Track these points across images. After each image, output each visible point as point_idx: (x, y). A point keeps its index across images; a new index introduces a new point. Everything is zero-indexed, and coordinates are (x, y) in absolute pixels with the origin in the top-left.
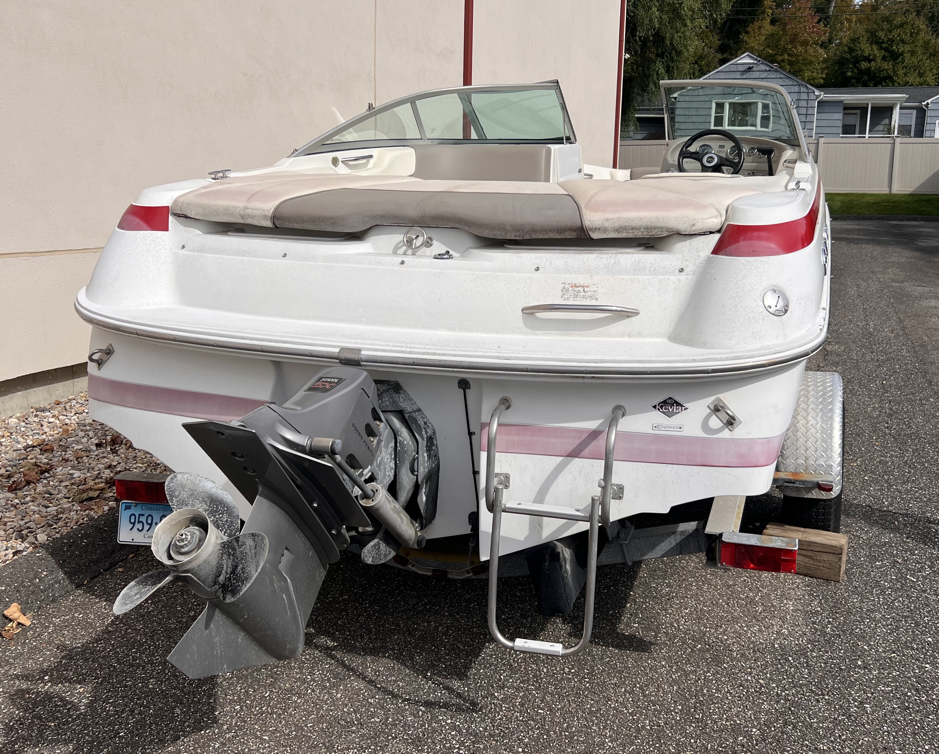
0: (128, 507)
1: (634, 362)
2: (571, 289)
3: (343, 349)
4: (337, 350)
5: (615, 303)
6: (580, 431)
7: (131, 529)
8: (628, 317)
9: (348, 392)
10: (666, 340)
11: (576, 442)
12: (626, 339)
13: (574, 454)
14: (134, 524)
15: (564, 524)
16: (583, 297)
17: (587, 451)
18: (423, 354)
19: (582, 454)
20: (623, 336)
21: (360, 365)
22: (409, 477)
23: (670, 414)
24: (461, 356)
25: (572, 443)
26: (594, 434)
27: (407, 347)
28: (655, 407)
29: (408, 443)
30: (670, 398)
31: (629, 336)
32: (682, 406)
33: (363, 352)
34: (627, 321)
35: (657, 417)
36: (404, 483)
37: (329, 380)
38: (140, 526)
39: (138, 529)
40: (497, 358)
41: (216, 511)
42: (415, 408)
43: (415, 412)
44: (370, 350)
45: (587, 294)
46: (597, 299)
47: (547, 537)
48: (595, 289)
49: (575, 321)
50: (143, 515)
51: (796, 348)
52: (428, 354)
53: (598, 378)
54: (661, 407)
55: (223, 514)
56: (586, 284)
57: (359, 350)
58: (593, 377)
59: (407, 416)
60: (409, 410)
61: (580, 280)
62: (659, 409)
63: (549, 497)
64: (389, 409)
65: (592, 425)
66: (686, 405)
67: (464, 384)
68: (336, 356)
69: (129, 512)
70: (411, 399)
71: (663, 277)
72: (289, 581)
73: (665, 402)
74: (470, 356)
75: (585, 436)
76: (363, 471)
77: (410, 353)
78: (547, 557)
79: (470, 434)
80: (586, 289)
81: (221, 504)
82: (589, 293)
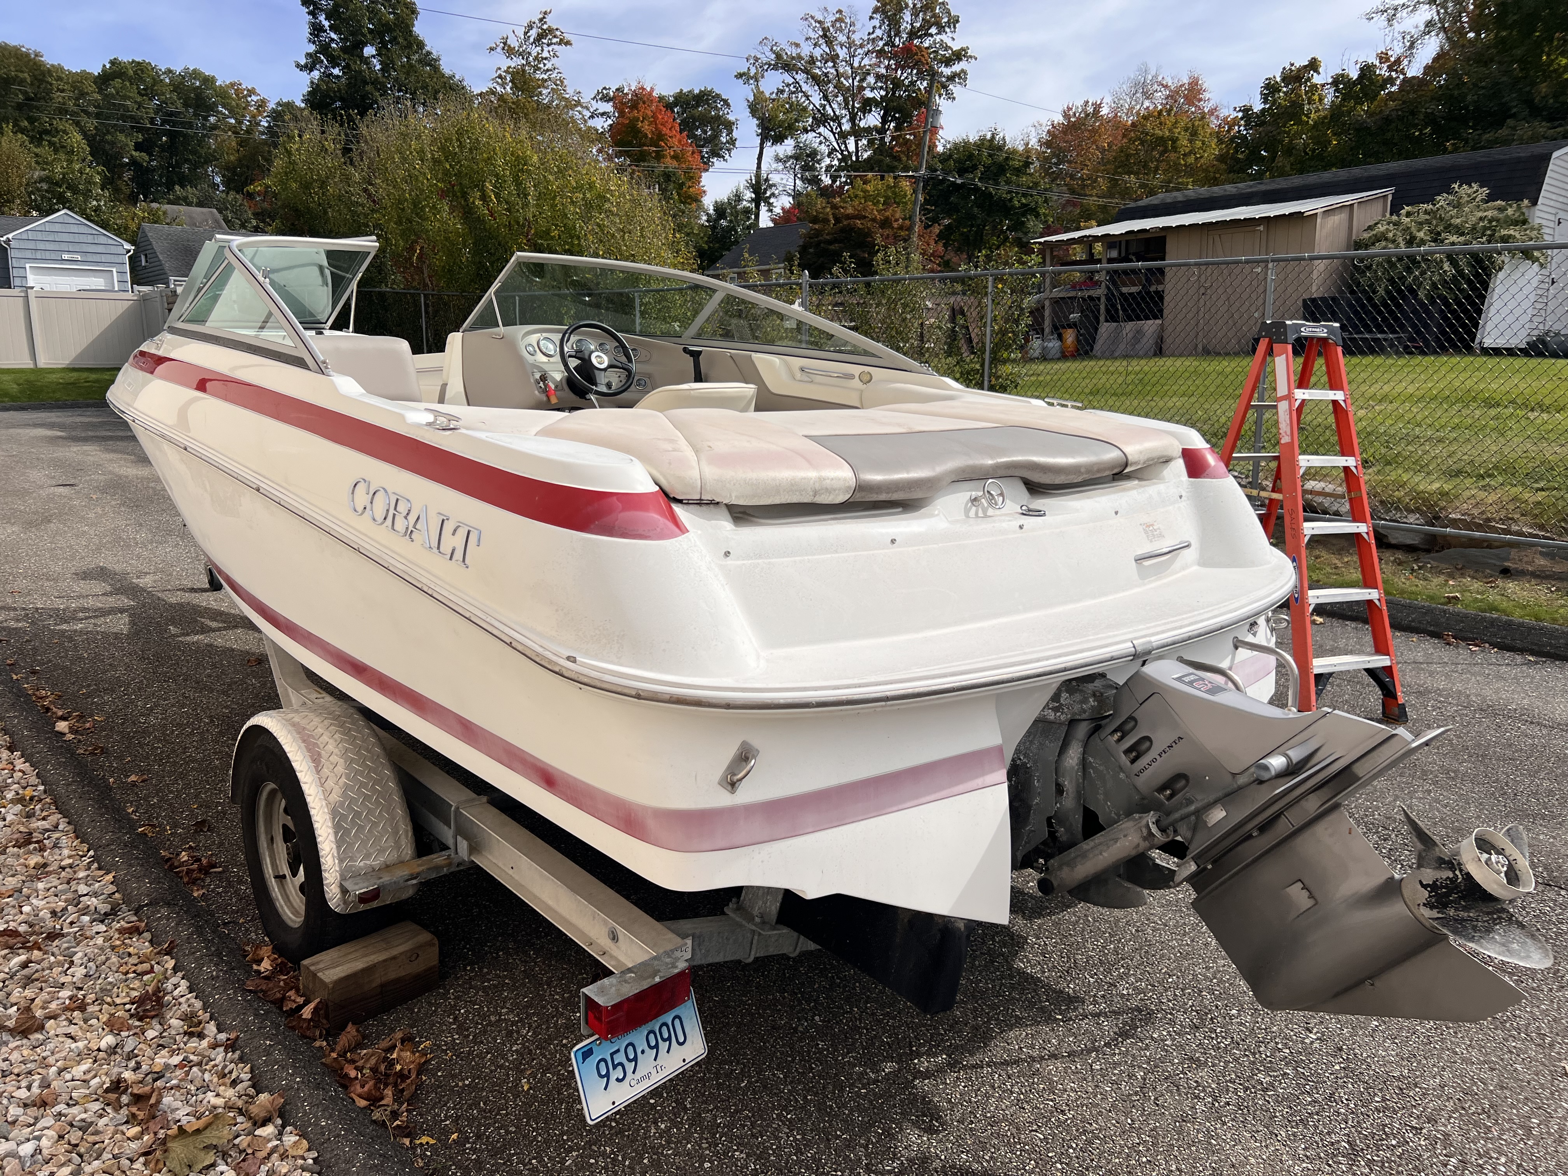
0: (587, 1054)
2: (1147, 529)
3: (1134, 642)
4: (1130, 645)
7: (605, 1089)
10: (1198, 567)
14: (607, 1075)
16: (1158, 536)
33: (1152, 639)
38: (619, 1073)
39: (618, 1080)
46: (1164, 537)
48: (1158, 526)
49: (1162, 563)
50: (618, 1051)
56: (1152, 522)
61: (1145, 518)
68: (1132, 652)
69: (593, 1060)
80: (1154, 528)
82: (1158, 531)
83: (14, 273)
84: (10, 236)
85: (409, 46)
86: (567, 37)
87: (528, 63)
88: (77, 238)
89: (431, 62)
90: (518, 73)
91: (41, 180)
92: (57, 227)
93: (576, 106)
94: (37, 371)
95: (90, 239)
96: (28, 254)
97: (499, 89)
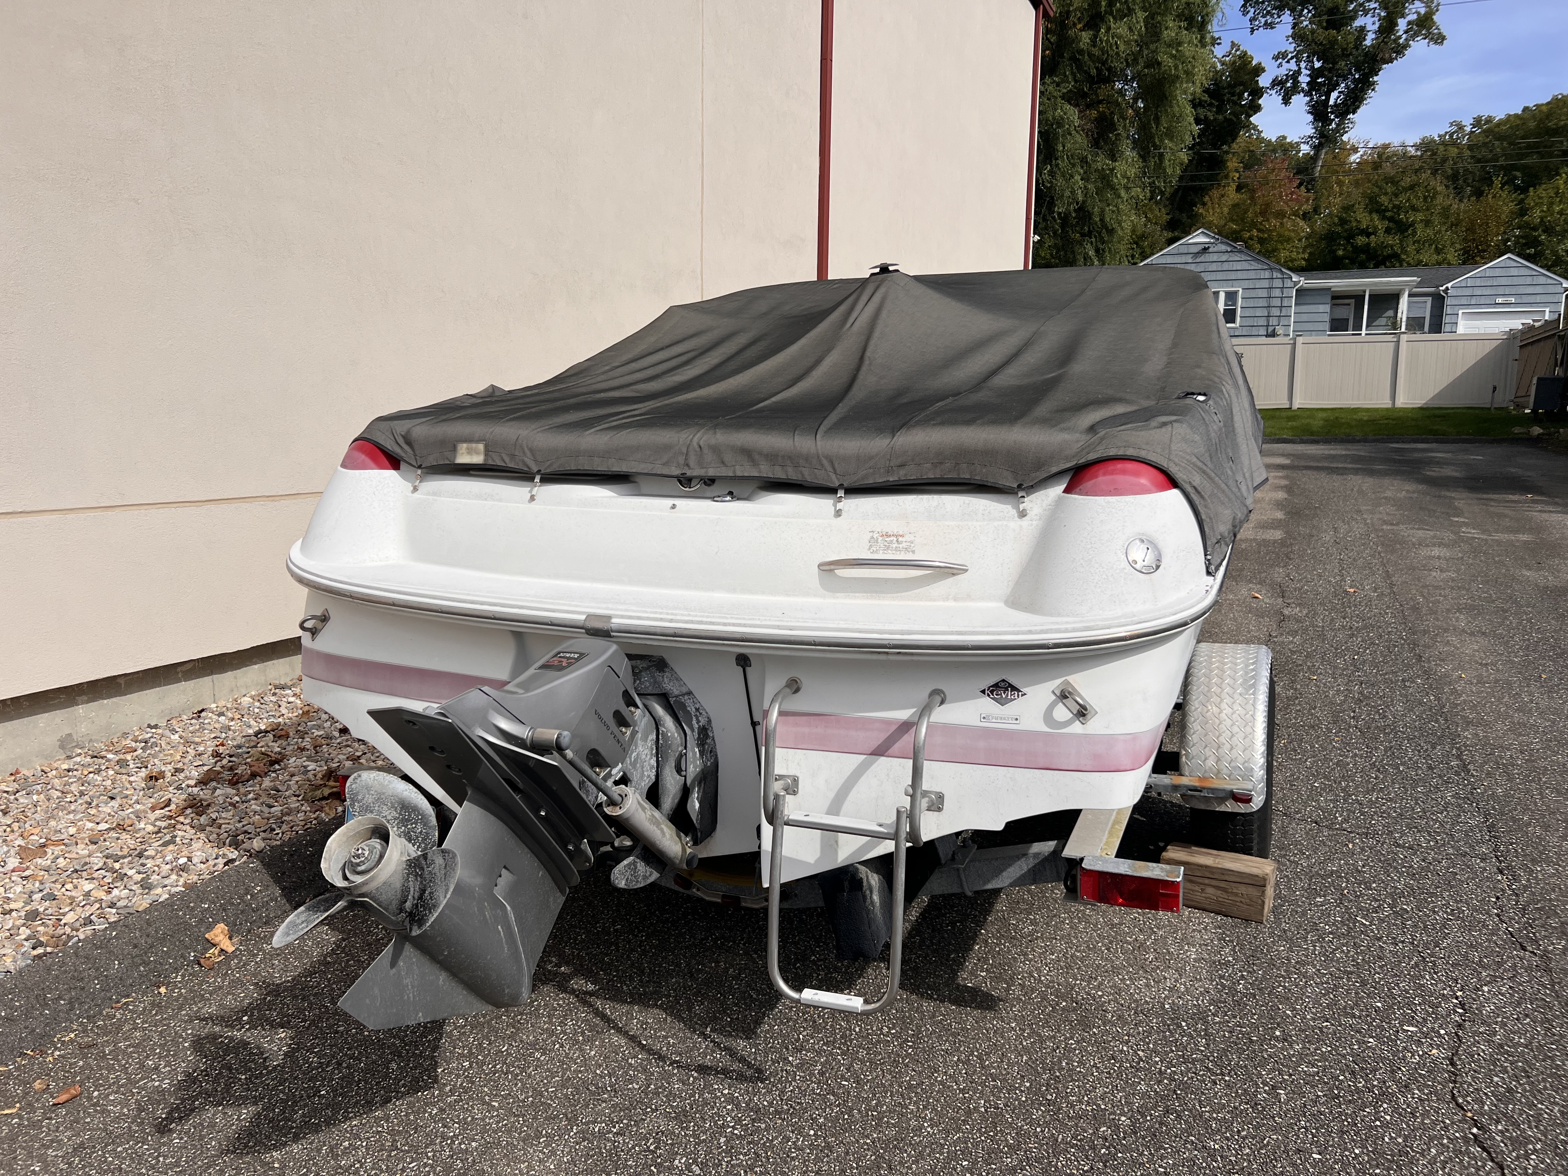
1: (952, 633)
2: (880, 539)
3: (590, 616)
4: (583, 617)
5: (937, 557)
6: (887, 722)
8: (954, 574)
9: (590, 671)
10: (1002, 605)
11: (883, 736)
12: (951, 604)
13: (880, 751)
15: (868, 842)
16: (897, 549)
17: (896, 748)
18: (687, 622)
19: (890, 751)
20: (947, 599)
21: (610, 636)
22: (674, 779)
23: (1003, 701)
24: (734, 625)
25: (877, 738)
26: (906, 727)
27: (668, 614)
28: (983, 692)
29: (673, 735)
30: (1004, 681)
31: (956, 599)
32: (1019, 691)
33: (614, 620)
34: (951, 580)
35: (987, 704)
36: (668, 785)
37: (568, 655)
40: (779, 627)
41: (408, 820)
42: (684, 690)
43: (683, 695)
44: (622, 617)
45: (901, 546)
46: (913, 552)
47: (847, 858)
48: (912, 538)
49: (886, 580)
51: (1169, 616)
52: (692, 622)
53: (906, 654)
54: (992, 692)
55: (416, 823)
56: (901, 533)
57: (609, 617)
58: (899, 653)
59: (672, 700)
60: (676, 692)
61: (893, 527)
62: (989, 695)
63: (847, 806)
64: (649, 692)
65: (904, 715)
66: (1024, 690)
67: (743, 661)
68: (581, 624)
70: (679, 679)
71: (1000, 523)
72: (509, 908)
73: (996, 685)
74: (745, 625)
75: (894, 728)
76: (611, 771)
77: (671, 621)
78: (846, 884)
79: (754, 724)
80: (900, 539)
81: (414, 811)
82: (904, 545)
83: (1446, 319)
84: (1449, 285)
92: (1498, 272)
94: (1394, 409)
95: (1529, 280)
96: (1464, 301)
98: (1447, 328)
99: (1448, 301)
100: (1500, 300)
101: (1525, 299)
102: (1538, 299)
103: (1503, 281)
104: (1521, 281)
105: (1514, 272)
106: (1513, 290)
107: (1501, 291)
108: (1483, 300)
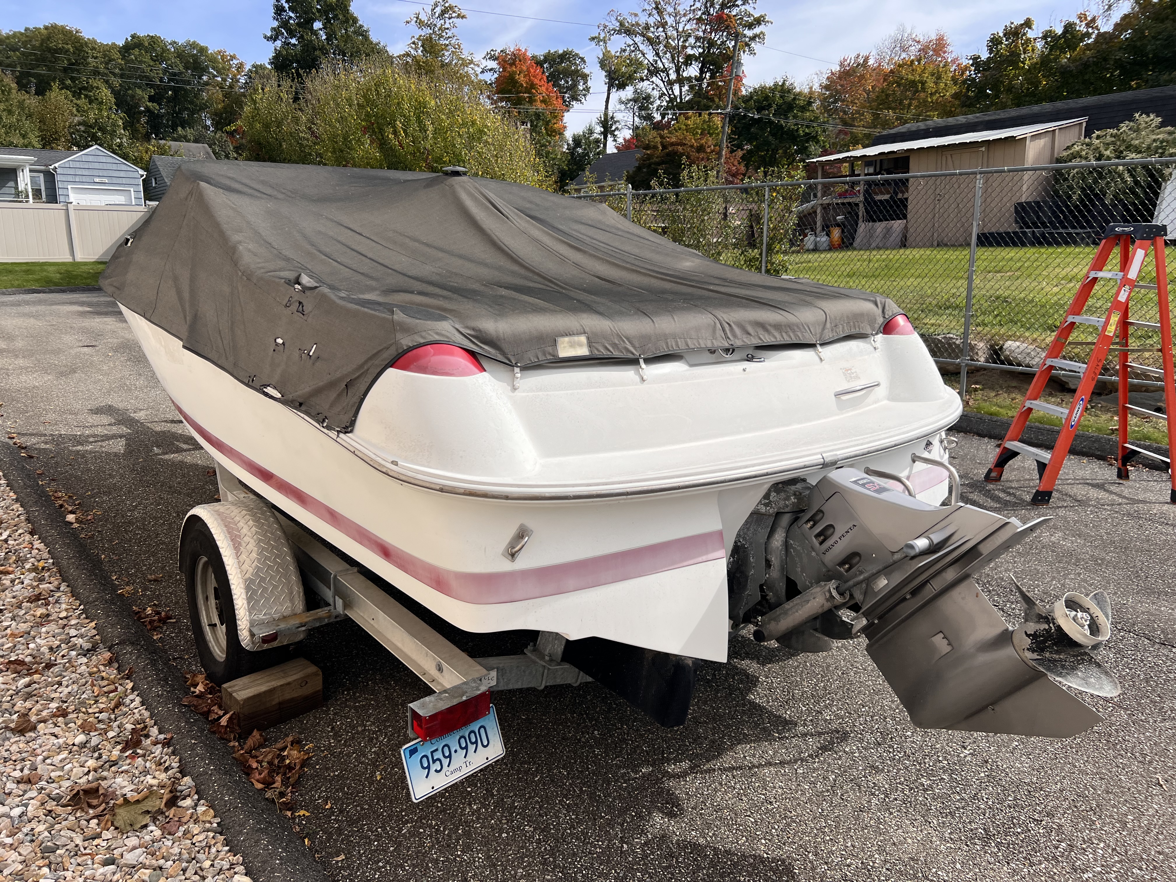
0: (413, 751)
2: (846, 373)
7: (427, 777)
10: (888, 403)
12: (876, 405)
14: (428, 767)
16: (854, 378)
21: (836, 465)
23: (930, 452)
30: (928, 441)
33: (836, 453)
34: (874, 392)
38: (437, 766)
46: (860, 378)
48: (855, 370)
49: (857, 398)
50: (437, 750)
54: (926, 448)
56: (851, 367)
61: (845, 364)
62: (926, 450)
66: (933, 443)
71: (872, 355)
73: (927, 444)
80: (852, 371)
82: (855, 374)
83: (59, 192)
84: (57, 165)
85: (347, 21)
86: (463, 12)
87: (434, 32)
88: (105, 166)
89: (363, 33)
90: (427, 40)
91: (80, 124)
92: (91, 159)
93: (470, 64)
94: (75, 264)
95: (114, 167)
96: (70, 178)
97: (413, 52)
98: (62, 199)
99: (58, 178)
100: (97, 180)
101: (115, 181)
102: (124, 181)
103: (97, 166)
104: (109, 166)
105: (104, 159)
106: (105, 173)
107: (96, 173)
108: (84, 179)
